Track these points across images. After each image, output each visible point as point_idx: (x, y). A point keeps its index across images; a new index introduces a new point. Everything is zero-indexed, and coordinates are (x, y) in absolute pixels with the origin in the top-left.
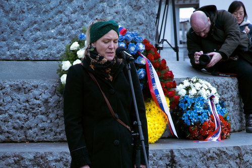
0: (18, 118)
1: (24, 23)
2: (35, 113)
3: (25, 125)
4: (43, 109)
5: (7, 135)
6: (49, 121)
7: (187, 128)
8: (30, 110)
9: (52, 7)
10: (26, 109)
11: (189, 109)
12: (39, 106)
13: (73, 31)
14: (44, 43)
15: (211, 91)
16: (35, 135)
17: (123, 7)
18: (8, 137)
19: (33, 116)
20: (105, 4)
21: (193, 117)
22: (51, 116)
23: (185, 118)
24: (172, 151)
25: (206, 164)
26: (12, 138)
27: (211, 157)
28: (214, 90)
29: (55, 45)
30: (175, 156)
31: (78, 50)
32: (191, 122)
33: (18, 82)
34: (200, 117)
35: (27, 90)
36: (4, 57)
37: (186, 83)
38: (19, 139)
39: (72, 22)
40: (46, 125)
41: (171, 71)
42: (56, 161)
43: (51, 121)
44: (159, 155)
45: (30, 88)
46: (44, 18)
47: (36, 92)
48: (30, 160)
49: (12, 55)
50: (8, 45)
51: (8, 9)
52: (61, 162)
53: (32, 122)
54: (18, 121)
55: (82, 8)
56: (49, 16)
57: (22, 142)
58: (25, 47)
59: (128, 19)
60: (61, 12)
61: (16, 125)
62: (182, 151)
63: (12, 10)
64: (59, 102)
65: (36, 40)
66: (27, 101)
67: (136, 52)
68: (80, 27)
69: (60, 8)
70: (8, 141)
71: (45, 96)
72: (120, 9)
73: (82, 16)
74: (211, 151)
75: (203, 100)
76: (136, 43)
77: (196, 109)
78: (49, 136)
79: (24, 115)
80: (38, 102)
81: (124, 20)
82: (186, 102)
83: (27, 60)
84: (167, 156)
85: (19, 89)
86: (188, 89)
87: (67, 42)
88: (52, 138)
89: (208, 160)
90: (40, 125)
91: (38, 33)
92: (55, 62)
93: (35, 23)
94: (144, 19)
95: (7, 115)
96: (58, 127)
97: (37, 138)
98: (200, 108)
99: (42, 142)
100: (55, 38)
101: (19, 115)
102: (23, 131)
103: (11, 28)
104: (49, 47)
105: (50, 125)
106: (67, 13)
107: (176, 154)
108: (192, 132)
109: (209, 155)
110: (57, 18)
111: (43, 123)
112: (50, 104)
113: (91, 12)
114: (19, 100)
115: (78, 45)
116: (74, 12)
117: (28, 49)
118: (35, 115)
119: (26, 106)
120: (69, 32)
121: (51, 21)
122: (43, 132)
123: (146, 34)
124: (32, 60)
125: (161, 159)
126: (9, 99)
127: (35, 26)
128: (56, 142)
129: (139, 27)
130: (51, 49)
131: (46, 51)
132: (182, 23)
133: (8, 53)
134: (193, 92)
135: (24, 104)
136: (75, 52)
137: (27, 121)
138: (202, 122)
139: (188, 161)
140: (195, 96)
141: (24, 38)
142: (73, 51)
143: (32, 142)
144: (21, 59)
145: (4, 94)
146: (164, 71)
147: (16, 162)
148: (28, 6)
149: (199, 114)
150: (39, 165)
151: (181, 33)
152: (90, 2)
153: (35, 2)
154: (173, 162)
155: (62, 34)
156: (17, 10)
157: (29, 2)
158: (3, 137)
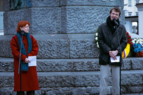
0: (82, 51)
1: (84, 22)
3: (85, 53)
4: (90, 48)
5: (79, 56)
7: (136, 53)
8: (86, 48)
9: (93, 17)
11: (136, 48)
12: (89, 47)
14: (90, 28)
16: (88, 56)
18: (79, 57)
22: (93, 50)
23: (135, 50)
25: (142, 64)
26: (81, 57)
29: (93, 28)
32: (137, 51)
33: (82, 40)
36: (78, 32)
37: (135, 40)
39: (99, 22)
40: (91, 53)
41: (130, 36)
42: (94, 63)
44: (127, 61)
45: (86, 41)
46: (90, 20)
47: (88, 43)
48: (86, 63)
49: (80, 32)
50: (79, 29)
51: (79, 18)
52: (96, 64)
53: (87, 52)
55: (102, 17)
56: (92, 20)
57: (84, 58)
58: (84, 29)
60: (95, 19)
61: (82, 53)
62: (134, 60)
64: (95, 46)
65: (87, 27)
66: (85, 45)
68: (101, 23)
69: (95, 17)
71: (90, 44)
73: (102, 20)
75: (140, 45)
77: (138, 47)
78: (92, 56)
79: (84, 50)
80: (88, 46)
82: (135, 45)
83: (85, 33)
84: (130, 62)
85: (83, 42)
86: (136, 41)
88: (93, 57)
90: (89, 53)
91: (88, 25)
92: (94, 34)
93: (87, 22)
95: (79, 50)
96: (95, 53)
98: (139, 47)
99: (90, 58)
101: (82, 50)
102: (84, 55)
103: (80, 24)
105: (92, 53)
106: (97, 19)
107: (132, 61)
108: (137, 55)
110: (94, 20)
112: (92, 46)
114: (83, 45)
116: (99, 18)
118: (87, 50)
120: (98, 25)
122: (90, 55)
125: (127, 63)
126: (79, 45)
127: (87, 23)
131: (91, 30)
132: (133, 27)
134: (137, 42)
135: (84, 47)
138: (140, 52)
139: (136, 63)
140: (138, 43)
141: (84, 27)
143: (87, 58)
144: (83, 33)
145: (78, 43)
147: (82, 64)
149: (139, 49)
150: (89, 65)
151: (133, 30)
152: (104, 15)
153: (87, 16)
154: (131, 64)
155: (96, 25)
156: (82, 18)
157: (85, 16)
158: (78, 57)
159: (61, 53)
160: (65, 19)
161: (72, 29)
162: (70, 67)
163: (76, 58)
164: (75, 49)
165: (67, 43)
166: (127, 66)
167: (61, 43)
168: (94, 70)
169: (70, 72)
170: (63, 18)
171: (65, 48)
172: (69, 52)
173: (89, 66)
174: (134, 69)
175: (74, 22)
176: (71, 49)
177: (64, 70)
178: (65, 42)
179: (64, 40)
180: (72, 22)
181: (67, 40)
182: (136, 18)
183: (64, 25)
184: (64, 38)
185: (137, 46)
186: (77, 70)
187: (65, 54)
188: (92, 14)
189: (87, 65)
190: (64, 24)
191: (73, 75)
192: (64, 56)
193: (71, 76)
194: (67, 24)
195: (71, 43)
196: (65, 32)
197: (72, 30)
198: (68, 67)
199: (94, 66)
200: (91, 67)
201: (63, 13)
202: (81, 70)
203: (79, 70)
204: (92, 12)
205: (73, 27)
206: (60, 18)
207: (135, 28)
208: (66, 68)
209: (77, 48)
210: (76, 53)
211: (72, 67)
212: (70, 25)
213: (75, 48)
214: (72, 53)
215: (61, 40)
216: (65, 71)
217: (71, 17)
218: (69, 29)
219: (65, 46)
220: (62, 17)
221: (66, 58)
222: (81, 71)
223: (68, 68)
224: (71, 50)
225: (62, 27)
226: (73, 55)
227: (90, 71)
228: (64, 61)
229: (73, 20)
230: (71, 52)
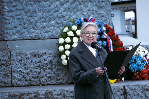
0: (35, 72)
1: (36, 18)
2: (45, 69)
3: (40, 76)
4: (49, 66)
5: (29, 81)
6: (53, 73)
7: (132, 73)
8: (42, 67)
9: (52, 8)
10: (40, 67)
11: (133, 63)
12: (47, 64)
13: (64, 22)
14: (48, 29)
15: (145, 52)
16: (45, 81)
17: (92, 7)
18: (30, 83)
19: (44, 70)
20: (82, 6)
21: (135, 67)
22: (54, 70)
23: (131, 68)
24: (124, 87)
25: (144, 93)
26: (32, 83)
27: (147, 89)
28: (147, 52)
29: (54, 30)
30: (126, 89)
31: (68, 32)
32: (134, 70)
33: (35, 51)
34: (139, 67)
35: (39, 56)
36: (26, 38)
38: (36, 83)
39: (64, 17)
40: (51, 75)
41: (122, 42)
42: (58, 95)
43: (54, 73)
44: (117, 89)
45: (41, 54)
46: (48, 15)
47: (45, 57)
48: (43, 95)
49: (30, 37)
50: (28, 31)
52: (61, 95)
53: (43, 74)
54: (35, 73)
55: (69, 9)
56: (51, 14)
57: (38, 85)
58: (37, 32)
59: (95, 14)
60: (57, 11)
61: (34, 76)
62: (130, 87)
63: (29, 11)
64: (58, 61)
65: (43, 28)
66: (40, 62)
67: (101, 32)
68: (68, 19)
69: (56, 9)
70: (30, 85)
71: (50, 59)
72: (91, 8)
73: (69, 13)
74: (147, 86)
75: (141, 57)
76: (100, 27)
77: (137, 63)
78: (53, 81)
79: (38, 70)
80: (46, 62)
81: (93, 14)
83: (39, 39)
84: (122, 89)
85: (35, 55)
87: (61, 28)
88: (55, 82)
89: (145, 91)
90: (48, 75)
91: (45, 24)
92: (55, 39)
93: (43, 18)
94: (105, 13)
95: (29, 70)
96: (58, 76)
97: (47, 83)
98: (139, 62)
99: (49, 85)
100: (54, 26)
101: (35, 70)
102: (38, 79)
103: (29, 21)
104: (51, 31)
105: (54, 75)
106: (60, 11)
107: (127, 88)
108: (135, 76)
109: (146, 88)
110: (55, 14)
111: (49, 74)
112: (53, 63)
113: (74, 11)
114: (35, 61)
115: (68, 29)
116: (65, 11)
117: (39, 33)
118: (45, 70)
119: (39, 65)
120: (62, 22)
121: (52, 17)
122: (50, 79)
123: (106, 22)
124: (42, 39)
125: (118, 91)
126: (29, 61)
127: (43, 19)
128: (57, 84)
129: (102, 18)
130: (52, 32)
131: (49, 33)
132: (127, 20)
133: (28, 35)
135: (38, 64)
136: (66, 33)
137: (40, 73)
138: (141, 70)
139: (134, 92)
140: (136, 55)
141: (37, 27)
142: (65, 32)
143: (44, 85)
144: (35, 38)
145: (26, 58)
146: (117, 42)
147: (35, 96)
148: (38, 8)
149: (139, 65)
150: (48, 98)
151: (126, 26)
152: (74, 5)
153: (42, 6)
154: (125, 93)
155: (58, 24)
156: (32, 11)
157: (39, 6)
158: (27, 83)
160: (2, 14)
161: (14, 31)
163: (24, 86)
164: (22, 70)
165: (6, 58)
171: (4, 67)
172: (10, 75)
175: (18, 19)
176: (14, 69)
178: (3, 56)
179: (1, 53)
180: (14, 19)
181: (7, 54)
182: (132, 5)
187: (4, 80)
188: (52, 3)
189: (45, 98)
194: (6, 23)
195: (15, 58)
196: (1, 37)
197: (14, 34)
205: (16, 29)
207: (131, 22)
209: (25, 67)
210: (24, 77)
212: (10, 24)
213: (21, 68)
214: (16, 76)
217: (13, 9)
218: (9, 31)
219: (3, 64)
221: (6, 86)
224: (14, 72)
226: (19, 80)
228: (2, 91)
229: (17, 15)
230: (14, 74)
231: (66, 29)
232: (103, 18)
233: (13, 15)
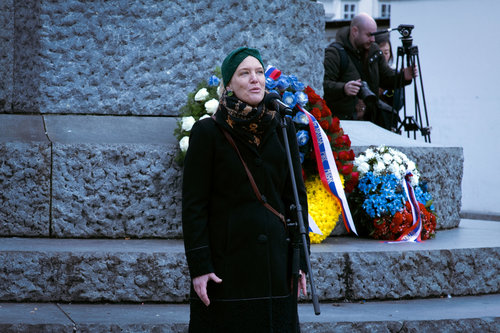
0: (115, 202)
1: (125, 60)
2: (139, 194)
3: (125, 212)
4: (151, 188)
5: (97, 226)
6: (160, 207)
7: (371, 221)
8: (132, 190)
9: (169, 36)
10: (127, 189)
11: (374, 193)
12: (146, 184)
13: (199, 72)
14: (155, 89)
15: (406, 166)
16: (139, 228)
17: (275, 38)
18: (99, 230)
19: (136, 198)
20: (248, 34)
21: (379, 204)
22: (164, 199)
23: (367, 207)
24: (347, 256)
25: (398, 276)
26: (104, 232)
27: (406, 265)
28: (412, 165)
29: (171, 93)
30: (351, 263)
31: (207, 100)
32: (376, 212)
33: (116, 147)
34: (390, 205)
35: (128, 160)
36: (94, 110)
37: (370, 154)
38: (114, 233)
39: (199, 60)
40: (156, 212)
41: (347, 136)
42: (171, 266)
43: (164, 207)
44: (328, 260)
45: (132, 156)
46: (157, 52)
47: (142, 163)
48: (132, 265)
49: (106, 107)
50: (100, 92)
51: (102, 38)
52: (179, 269)
53: (135, 208)
54: (114, 206)
55: (213, 39)
56: (164, 50)
57: (119, 237)
58: (126, 95)
59: (282, 57)
60: (181, 44)
61: (110, 212)
62: (361, 256)
63: (107, 39)
64: (177, 178)
65: (143, 85)
66: (129, 176)
67: (293, 105)
68: (209, 68)
69: (180, 38)
70: (99, 236)
71: (155, 169)
72: (271, 41)
73: (213, 51)
74: (407, 257)
75: (395, 180)
76: (294, 92)
77: (384, 193)
78: (160, 229)
79: (123, 198)
80: (144, 177)
81: (277, 57)
82: (369, 182)
83: (130, 114)
84: (340, 263)
85: (117, 158)
86: (372, 162)
87: (190, 89)
88: (164, 232)
89: (401, 270)
90: (148, 213)
91: (147, 75)
92: (172, 118)
93: (142, 59)
94: (306, 57)
95: (97, 197)
96: (174, 217)
97: (142, 232)
98: (390, 192)
99: (149, 238)
100: (171, 83)
101: (115, 196)
102: (120, 221)
103: (106, 67)
104: (163, 96)
105: (163, 213)
106: (190, 45)
107: (353, 259)
108: (377, 228)
109: (403, 262)
110: (176, 52)
111: (151, 210)
112: (163, 181)
113: (227, 45)
114: (116, 174)
115: (207, 93)
116: (202, 44)
117: (131, 99)
118: (140, 197)
119: (126, 184)
120: (193, 75)
121: (166, 58)
122: (151, 223)
123: (309, 80)
124: (136, 115)
125: (330, 266)
127: (142, 63)
128: (171, 238)
129: (299, 69)
130: (166, 99)
131: (158, 101)
133: (101, 104)
134: (379, 167)
135: (124, 181)
136: (202, 104)
137: (126, 207)
138: (394, 213)
139: (371, 271)
140: (383, 173)
141: (125, 82)
142: (199, 102)
143: (134, 237)
144: (120, 113)
145: (93, 164)
146: (336, 135)
147: (109, 268)
148: (131, 34)
149: (389, 201)
150: (144, 273)
152: (226, 30)
153: (142, 28)
154: (348, 272)
155: (182, 76)
156: (116, 39)
157: (134, 28)
158: (90, 230)
159: (9, 210)
160: (34, 42)
161: (66, 89)
162: (51, 279)
163: (82, 238)
164: (81, 194)
165: (39, 161)
166: (326, 285)
167: (11, 161)
168: (167, 298)
169: (52, 307)
170: (24, 37)
171: (31, 185)
172: (47, 206)
173: (143, 279)
174: (360, 300)
175: (78, 58)
176: (59, 191)
177: (23, 296)
178: (32, 155)
179: (27, 146)
180: (66, 58)
181: (41, 149)
183: (27, 72)
184: (26, 138)
185: (379, 186)
186: (87, 295)
187: (29, 218)
188: (169, 21)
189: (136, 273)
190: (26, 66)
191: (66, 323)
192: (25, 223)
193: (57, 328)
194: (45, 68)
195: (62, 162)
196: (29, 103)
197: (64, 97)
198: (41, 281)
199: (170, 281)
200: (155, 283)
201: (23, 11)
202: (106, 296)
203: (97, 295)
204: (167, 13)
205: (69, 84)
206: (10, 34)
208: (32, 287)
209: (86, 188)
210: (84, 213)
211: (63, 282)
212: (56, 70)
213: (77, 189)
214: (62, 209)
215: (8, 145)
216: (26, 301)
217: (65, 31)
218: (50, 89)
219: (31, 177)
220: (17, 28)
221: (34, 233)
222: (103, 301)
223: (42, 287)
224: (58, 198)
225: (19, 79)
226: (70, 220)
227: (148, 301)
228: (22, 249)
229: (74, 48)
230: (57, 205)
231: (202, 94)
232: (303, 69)
233: (65, 48)
